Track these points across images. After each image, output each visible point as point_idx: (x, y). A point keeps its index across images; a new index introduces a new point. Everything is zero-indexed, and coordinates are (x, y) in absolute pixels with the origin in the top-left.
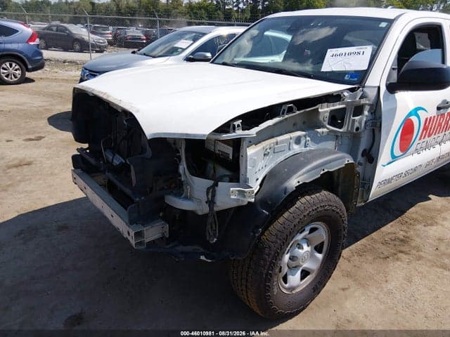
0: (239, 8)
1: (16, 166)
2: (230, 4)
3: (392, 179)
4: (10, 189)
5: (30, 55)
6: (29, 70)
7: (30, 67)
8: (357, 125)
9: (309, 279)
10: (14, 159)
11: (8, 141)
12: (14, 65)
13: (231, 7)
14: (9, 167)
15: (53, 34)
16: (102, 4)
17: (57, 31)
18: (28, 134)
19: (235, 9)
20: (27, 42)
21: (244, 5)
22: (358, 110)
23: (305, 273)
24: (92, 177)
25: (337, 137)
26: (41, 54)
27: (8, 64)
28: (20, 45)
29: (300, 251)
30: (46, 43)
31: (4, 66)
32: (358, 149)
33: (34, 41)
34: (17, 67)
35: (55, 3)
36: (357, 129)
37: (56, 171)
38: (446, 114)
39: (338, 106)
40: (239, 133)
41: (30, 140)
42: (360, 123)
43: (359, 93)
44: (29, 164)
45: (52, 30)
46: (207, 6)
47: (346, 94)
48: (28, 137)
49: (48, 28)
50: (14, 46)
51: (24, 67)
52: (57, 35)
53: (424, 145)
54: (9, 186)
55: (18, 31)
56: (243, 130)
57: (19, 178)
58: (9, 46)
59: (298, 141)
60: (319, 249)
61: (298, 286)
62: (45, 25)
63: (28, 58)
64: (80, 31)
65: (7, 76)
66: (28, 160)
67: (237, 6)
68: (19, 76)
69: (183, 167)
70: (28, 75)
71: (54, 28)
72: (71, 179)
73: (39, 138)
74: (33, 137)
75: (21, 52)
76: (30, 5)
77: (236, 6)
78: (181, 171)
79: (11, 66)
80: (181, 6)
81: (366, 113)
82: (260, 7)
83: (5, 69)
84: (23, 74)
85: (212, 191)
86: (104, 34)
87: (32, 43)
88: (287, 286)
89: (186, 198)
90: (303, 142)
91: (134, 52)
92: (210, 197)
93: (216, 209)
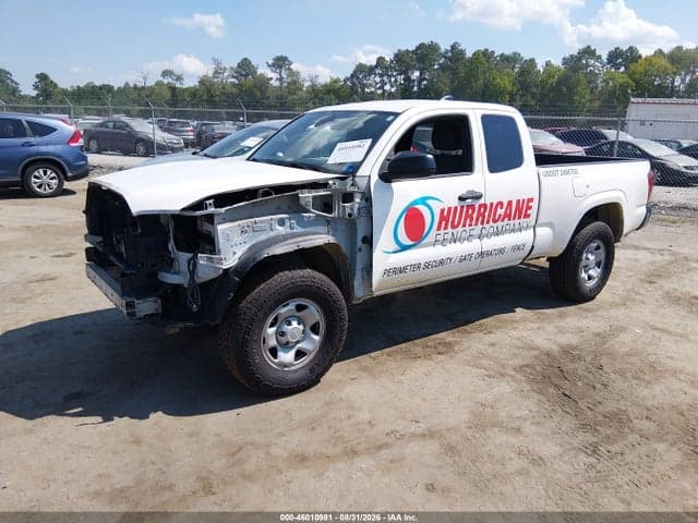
0: (384, 91)
1: (37, 281)
2: (370, 85)
3: (405, 268)
4: (29, 301)
5: (71, 159)
6: (68, 179)
7: (70, 174)
8: (348, 211)
9: (305, 360)
10: (36, 275)
11: (32, 258)
12: (49, 172)
13: (373, 89)
14: (30, 282)
15: (107, 133)
16: (187, 89)
17: (114, 127)
18: (58, 250)
19: (380, 92)
20: (68, 143)
21: (392, 87)
22: (348, 197)
23: (300, 354)
24: (106, 270)
25: (328, 222)
26: (85, 158)
27: (41, 171)
28: (58, 147)
29: (290, 327)
30: (98, 144)
31: (36, 173)
32: (356, 237)
33: (77, 142)
34: (53, 175)
35: (119, 88)
36: (350, 215)
37: (83, 286)
38: (477, 206)
39: (322, 193)
40: (211, 210)
41: (58, 256)
42: (352, 209)
43: (349, 181)
44: (53, 279)
45: (107, 127)
46: (339, 89)
47: (331, 182)
48: (57, 254)
49: (101, 125)
50: (51, 149)
51: (62, 176)
52: (112, 134)
53: (449, 236)
54: (27, 299)
55: (56, 130)
56: (216, 207)
57: (39, 292)
58: (43, 149)
59: (282, 223)
60: (315, 329)
61: (292, 365)
62: (98, 120)
63: (68, 163)
64: (144, 127)
65: (39, 187)
66: (54, 275)
67: (382, 87)
68: (55, 187)
69: (171, 245)
70: (67, 185)
71: (111, 125)
72: (85, 273)
73: (71, 255)
74: (60, 253)
75: (59, 157)
76: (84, 92)
77: (379, 88)
78: (170, 248)
79: (45, 173)
80: (301, 90)
81: (358, 200)
82: (415, 89)
83: (38, 178)
84: (60, 184)
85: (193, 263)
86: (183, 131)
87: (74, 145)
88: (276, 361)
89: (175, 273)
90: (288, 224)
91: (194, 154)
92: (191, 267)
93: (198, 281)
